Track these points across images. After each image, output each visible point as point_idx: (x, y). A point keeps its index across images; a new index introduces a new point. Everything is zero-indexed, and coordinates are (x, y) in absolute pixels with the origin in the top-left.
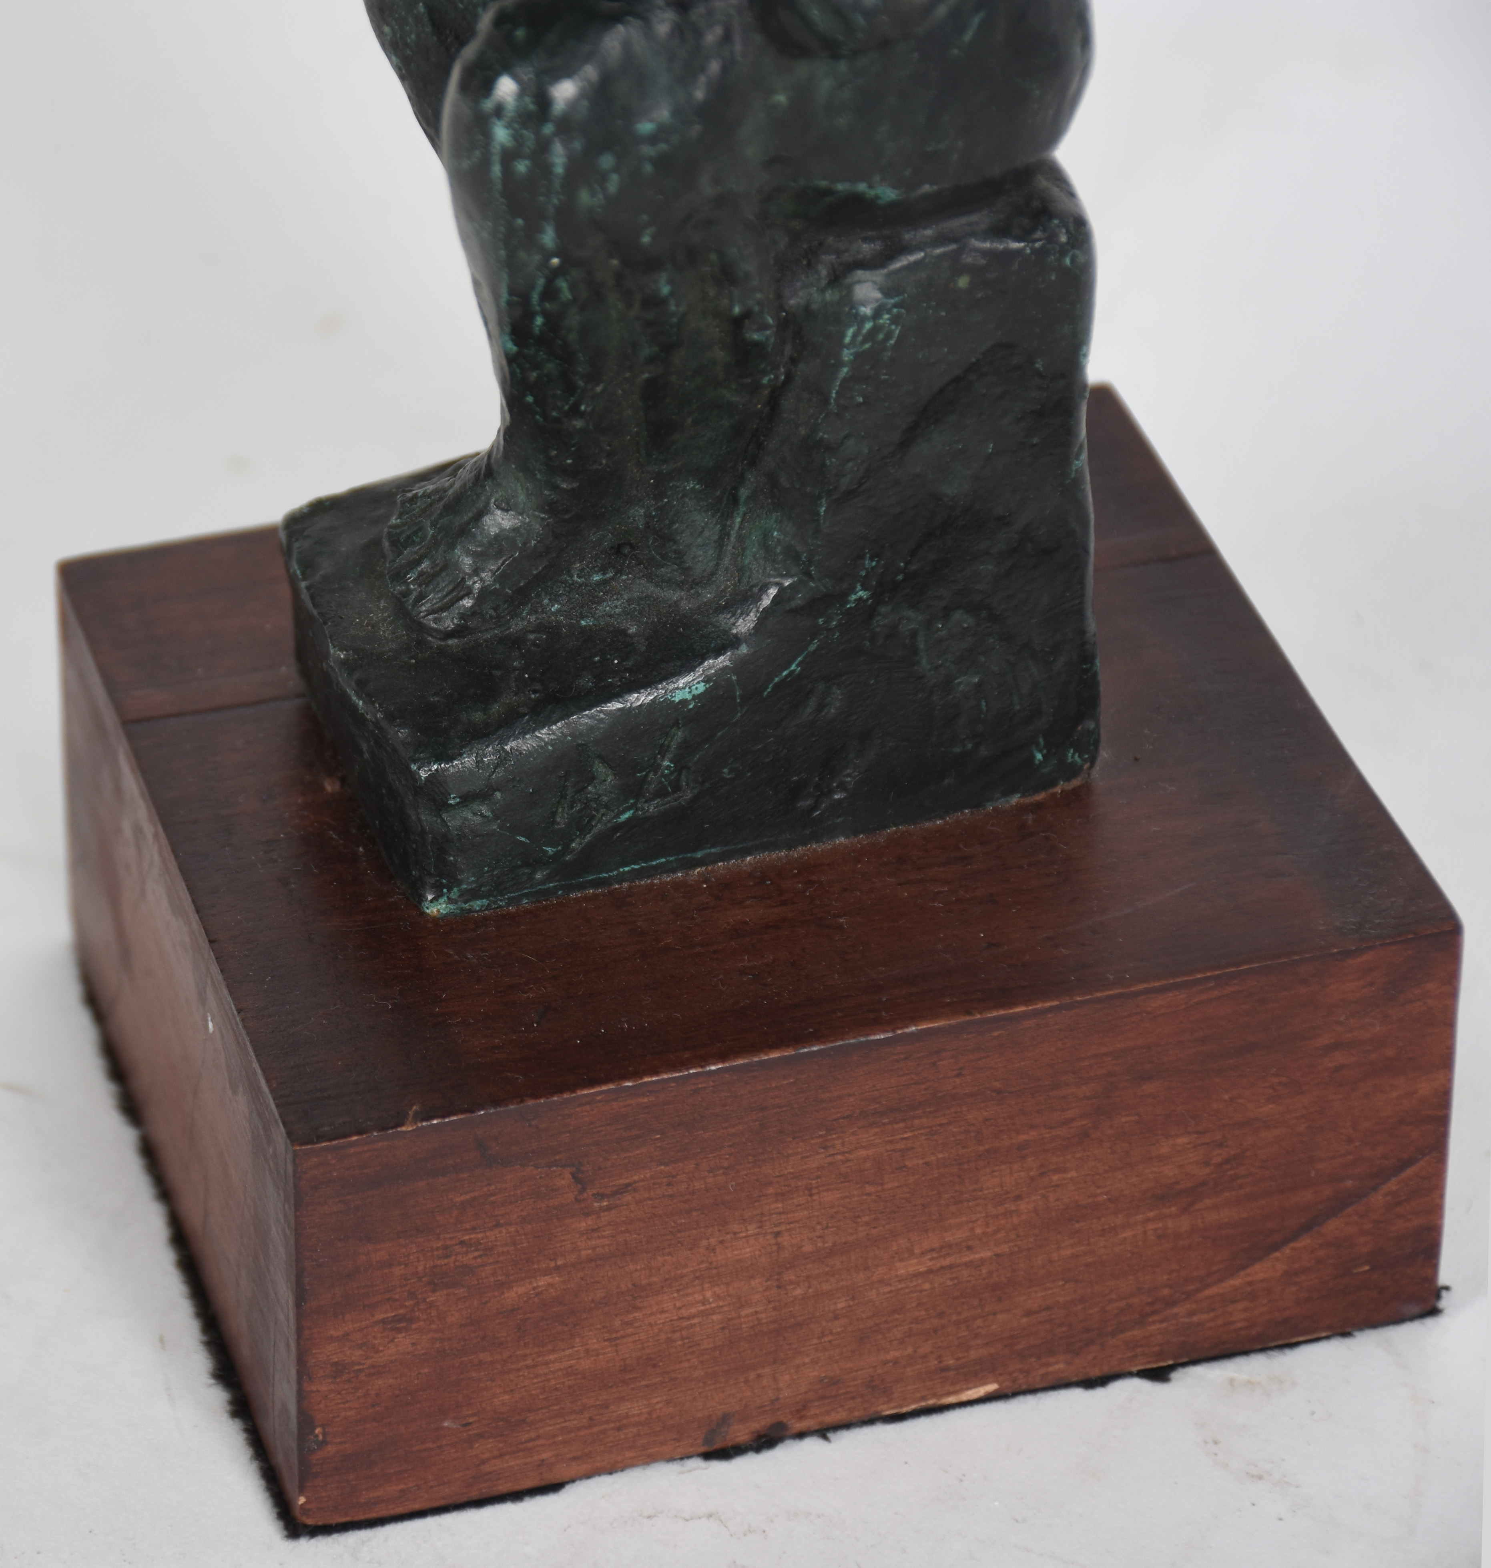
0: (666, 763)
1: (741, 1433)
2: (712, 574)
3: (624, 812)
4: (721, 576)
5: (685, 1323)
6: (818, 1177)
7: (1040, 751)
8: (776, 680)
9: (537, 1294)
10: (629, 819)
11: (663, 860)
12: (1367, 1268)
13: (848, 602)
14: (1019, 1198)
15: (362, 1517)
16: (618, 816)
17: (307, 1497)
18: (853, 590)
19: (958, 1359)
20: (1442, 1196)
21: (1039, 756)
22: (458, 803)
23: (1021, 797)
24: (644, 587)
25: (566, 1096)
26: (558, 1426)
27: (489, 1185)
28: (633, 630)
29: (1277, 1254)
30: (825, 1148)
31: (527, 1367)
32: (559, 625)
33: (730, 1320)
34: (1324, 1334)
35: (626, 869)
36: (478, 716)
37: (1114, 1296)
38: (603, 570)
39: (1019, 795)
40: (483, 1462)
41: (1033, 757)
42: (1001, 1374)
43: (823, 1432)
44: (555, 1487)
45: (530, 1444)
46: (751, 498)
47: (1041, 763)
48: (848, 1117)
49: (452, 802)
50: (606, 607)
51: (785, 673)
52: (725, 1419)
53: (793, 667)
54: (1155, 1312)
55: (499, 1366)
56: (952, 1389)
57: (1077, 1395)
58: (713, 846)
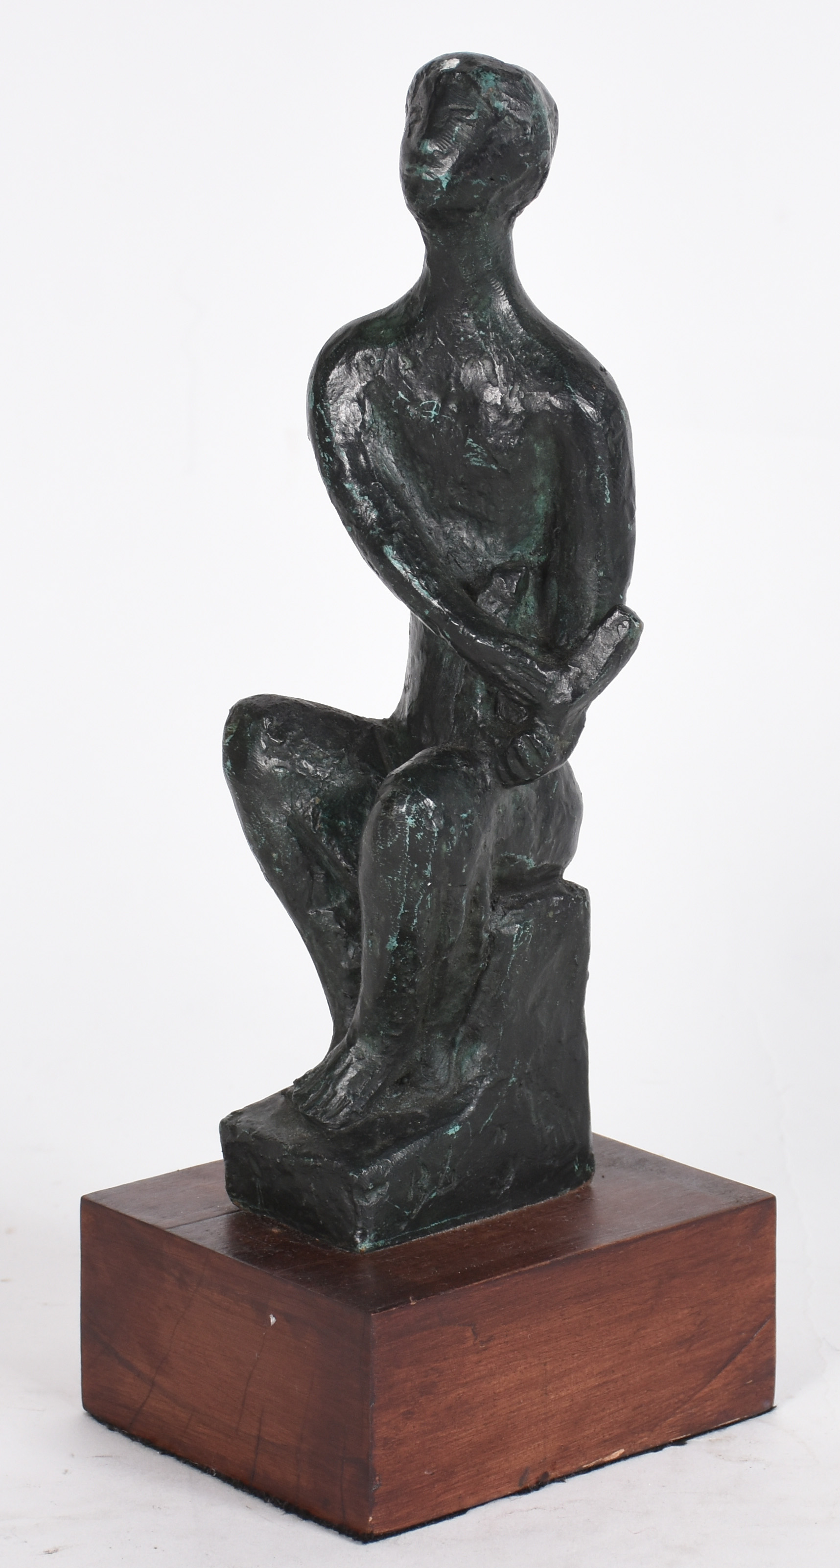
0: (447, 1167)
1: (531, 1480)
2: (448, 1082)
3: (432, 1193)
4: (451, 1084)
5: (512, 1414)
6: (560, 1332)
7: (577, 1165)
8: (484, 1125)
9: (460, 1398)
10: (435, 1197)
11: (446, 1221)
12: (751, 1381)
13: (508, 1083)
14: (630, 1344)
15: (393, 1529)
16: (430, 1196)
17: (373, 1517)
18: (511, 1078)
19: (610, 1435)
20: (775, 1341)
21: (576, 1167)
22: (373, 1188)
23: (571, 1190)
24: (417, 1095)
25: (470, 1285)
26: (466, 1475)
27: (442, 1336)
28: (420, 1111)
29: (720, 1374)
30: (562, 1315)
31: (455, 1440)
32: (387, 1115)
33: (529, 1413)
34: (737, 1419)
35: (433, 1225)
36: (370, 1151)
37: (664, 1399)
38: (396, 1092)
39: (569, 1189)
40: (438, 1496)
41: (574, 1168)
42: (625, 1443)
43: (561, 1479)
44: (462, 1512)
45: (456, 1486)
46: (463, 1041)
47: (577, 1171)
48: (569, 1298)
49: (370, 1188)
50: (403, 1106)
51: (487, 1121)
52: (526, 1471)
53: (490, 1119)
54: (678, 1408)
55: (445, 1439)
56: (608, 1453)
57: (651, 1455)
58: (464, 1213)
